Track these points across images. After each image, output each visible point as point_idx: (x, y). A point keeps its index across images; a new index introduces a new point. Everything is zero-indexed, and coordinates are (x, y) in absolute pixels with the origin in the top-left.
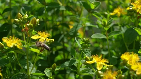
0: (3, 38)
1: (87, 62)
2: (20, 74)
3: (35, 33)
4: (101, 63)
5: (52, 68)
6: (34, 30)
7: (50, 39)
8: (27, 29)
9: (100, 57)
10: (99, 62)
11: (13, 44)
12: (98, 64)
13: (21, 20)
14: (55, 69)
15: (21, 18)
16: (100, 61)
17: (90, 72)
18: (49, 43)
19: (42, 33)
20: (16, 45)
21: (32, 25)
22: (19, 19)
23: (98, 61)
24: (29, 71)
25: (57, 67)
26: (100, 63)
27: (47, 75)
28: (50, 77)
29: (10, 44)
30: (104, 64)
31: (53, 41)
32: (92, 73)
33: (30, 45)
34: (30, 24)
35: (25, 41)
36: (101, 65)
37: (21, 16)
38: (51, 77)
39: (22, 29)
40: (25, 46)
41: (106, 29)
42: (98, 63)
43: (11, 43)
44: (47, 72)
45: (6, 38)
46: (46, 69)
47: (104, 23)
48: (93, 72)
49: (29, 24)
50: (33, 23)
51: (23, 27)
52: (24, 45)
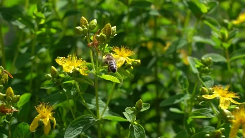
0: (56, 58)
1: (203, 96)
2: (85, 117)
3: (110, 49)
4: (227, 99)
5: (136, 108)
6: (107, 45)
7: (133, 60)
8: (97, 42)
9: (226, 89)
10: (224, 96)
11: (73, 68)
12: (222, 100)
13: (86, 29)
14: (141, 109)
15: (86, 24)
16: (225, 94)
17: (207, 115)
18: (132, 65)
19: (120, 50)
20: (78, 69)
21: (104, 35)
22: (83, 28)
23: (222, 95)
24: (99, 113)
25: (145, 106)
26: (225, 99)
27: (129, 119)
28: (134, 121)
29: (69, 68)
30: (233, 101)
31: (138, 62)
32: (211, 115)
33: (101, 70)
34: (101, 34)
35: (92, 64)
36: (226, 102)
37: (85, 21)
38: (135, 123)
39: (87, 44)
40: (94, 71)
41: (226, 45)
42: (222, 98)
43: (70, 65)
44: (128, 115)
45: (62, 58)
46: (126, 110)
47: (223, 35)
48: (213, 113)
49: (99, 34)
50: (107, 32)
51: (89, 41)
52: (91, 70)
